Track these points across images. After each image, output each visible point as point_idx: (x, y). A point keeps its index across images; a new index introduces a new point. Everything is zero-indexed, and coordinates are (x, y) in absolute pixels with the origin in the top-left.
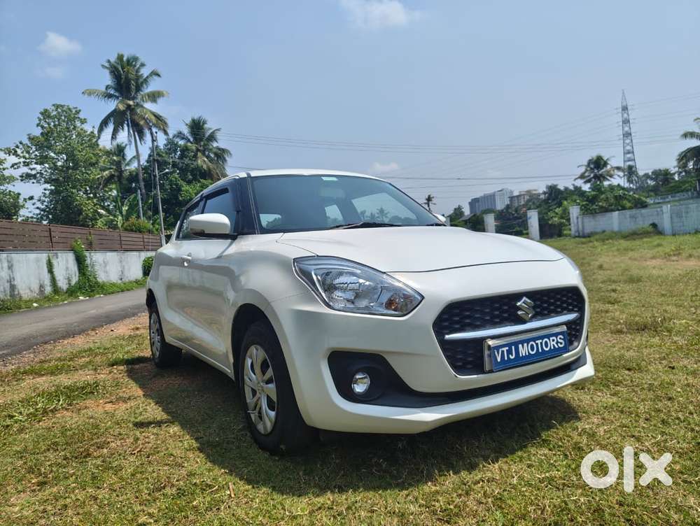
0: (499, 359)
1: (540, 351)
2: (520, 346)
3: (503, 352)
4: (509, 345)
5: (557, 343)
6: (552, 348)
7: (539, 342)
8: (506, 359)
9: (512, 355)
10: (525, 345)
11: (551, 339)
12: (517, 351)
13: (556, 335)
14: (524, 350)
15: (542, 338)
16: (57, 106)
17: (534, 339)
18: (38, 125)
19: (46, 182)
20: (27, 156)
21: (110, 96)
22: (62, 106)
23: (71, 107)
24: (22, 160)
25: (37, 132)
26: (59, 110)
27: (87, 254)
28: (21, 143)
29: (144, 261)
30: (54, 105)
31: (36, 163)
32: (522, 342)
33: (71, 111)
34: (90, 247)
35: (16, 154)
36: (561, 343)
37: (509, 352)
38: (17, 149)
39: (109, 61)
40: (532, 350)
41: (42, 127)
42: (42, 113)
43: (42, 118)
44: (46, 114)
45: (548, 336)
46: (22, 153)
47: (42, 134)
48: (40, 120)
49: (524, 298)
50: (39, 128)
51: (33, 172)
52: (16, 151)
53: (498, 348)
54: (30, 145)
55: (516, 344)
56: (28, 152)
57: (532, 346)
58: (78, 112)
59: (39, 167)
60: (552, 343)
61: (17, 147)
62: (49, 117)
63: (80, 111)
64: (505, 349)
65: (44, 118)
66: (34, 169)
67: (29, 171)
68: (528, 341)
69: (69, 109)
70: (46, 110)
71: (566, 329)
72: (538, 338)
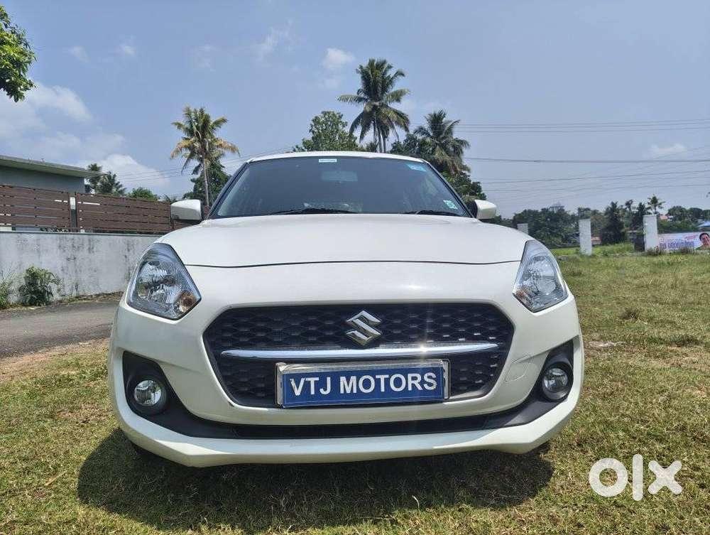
0: (298, 392)
1: (383, 389)
2: (343, 379)
3: (307, 385)
4: (322, 376)
5: (423, 382)
6: (410, 388)
7: (382, 378)
8: (313, 392)
9: (325, 390)
10: (353, 379)
11: (410, 376)
12: (336, 385)
13: (422, 371)
14: (346, 386)
15: (392, 372)
16: (325, 113)
17: (373, 373)
18: (310, 131)
21: (360, 100)
22: (329, 113)
23: (335, 113)
25: (309, 137)
26: (327, 116)
28: (297, 147)
30: (322, 112)
32: (348, 374)
33: (336, 117)
36: (430, 385)
37: (320, 384)
39: (361, 67)
40: (367, 387)
41: (313, 132)
42: (313, 120)
43: (313, 124)
44: (316, 121)
45: (405, 372)
47: (313, 138)
48: (312, 126)
49: (363, 313)
50: (311, 133)
53: (298, 377)
54: (303, 148)
55: (336, 375)
57: (367, 381)
58: (340, 117)
60: (412, 382)
62: (319, 123)
63: (342, 116)
64: (312, 380)
65: (315, 125)
68: (359, 374)
69: (334, 114)
70: (316, 117)
71: (445, 366)
72: (382, 372)
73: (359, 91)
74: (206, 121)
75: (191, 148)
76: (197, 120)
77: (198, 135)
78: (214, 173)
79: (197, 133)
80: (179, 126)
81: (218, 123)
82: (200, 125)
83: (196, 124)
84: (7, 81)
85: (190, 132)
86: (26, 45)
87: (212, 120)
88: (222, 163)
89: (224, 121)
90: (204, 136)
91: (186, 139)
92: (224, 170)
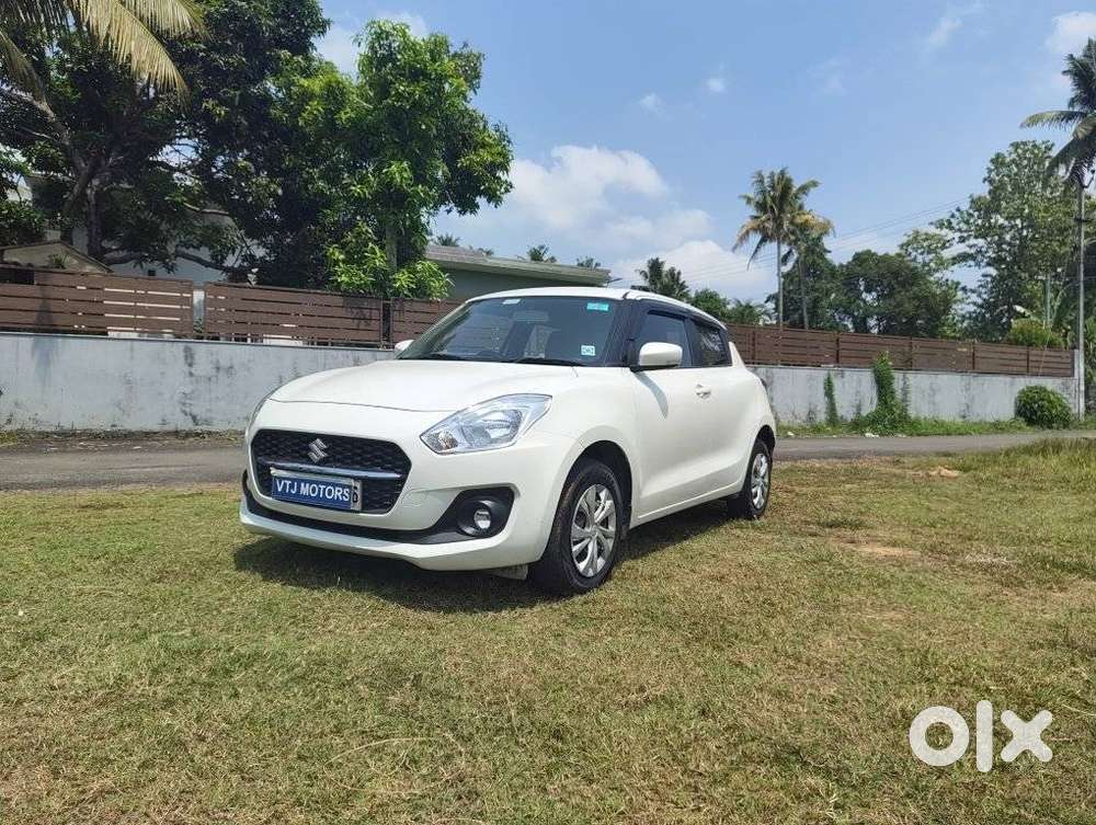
0: (280, 490)
1: (322, 496)
2: (303, 485)
3: (285, 484)
4: (293, 480)
5: (342, 495)
6: (336, 498)
7: (322, 487)
8: (287, 491)
9: (294, 490)
10: (308, 485)
11: (337, 489)
12: (299, 487)
13: (344, 487)
14: (305, 490)
15: (327, 484)
16: (1016, 146)
17: (318, 483)
18: (985, 180)
19: (988, 264)
20: (965, 227)
21: (1071, 116)
22: (1025, 144)
23: (1038, 142)
24: (958, 234)
25: (984, 190)
26: (1020, 151)
27: (898, 375)
28: (958, 210)
29: (1023, 392)
30: (1012, 145)
31: (976, 237)
32: (306, 481)
33: (1039, 149)
34: (908, 365)
35: (950, 227)
37: (292, 486)
38: (952, 220)
40: (314, 492)
41: (991, 182)
42: (992, 161)
43: (992, 167)
44: (998, 161)
45: (335, 485)
46: (958, 224)
47: (989, 192)
48: (990, 171)
49: (318, 440)
50: (987, 183)
51: (973, 251)
52: (950, 223)
53: (281, 479)
54: (971, 211)
55: (300, 481)
56: (967, 222)
57: (314, 489)
59: (981, 242)
60: (337, 493)
61: (953, 216)
62: (1003, 164)
63: (1053, 145)
64: (288, 482)
65: (996, 168)
66: (975, 245)
67: (967, 250)
68: (311, 482)
69: (1035, 146)
70: (998, 156)
71: (358, 485)
72: (323, 483)
73: (1072, 102)
74: (787, 187)
75: (760, 229)
76: (773, 188)
77: (773, 211)
78: (814, 261)
79: (771, 207)
80: (749, 200)
81: (804, 189)
82: (777, 194)
83: (772, 193)
84: (482, 188)
85: (762, 207)
86: (509, 142)
87: (796, 185)
88: (827, 247)
89: (815, 184)
90: (781, 210)
91: (756, 217)
92: (828, 256)
